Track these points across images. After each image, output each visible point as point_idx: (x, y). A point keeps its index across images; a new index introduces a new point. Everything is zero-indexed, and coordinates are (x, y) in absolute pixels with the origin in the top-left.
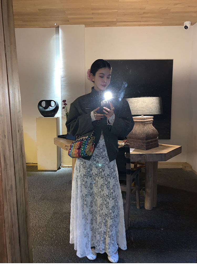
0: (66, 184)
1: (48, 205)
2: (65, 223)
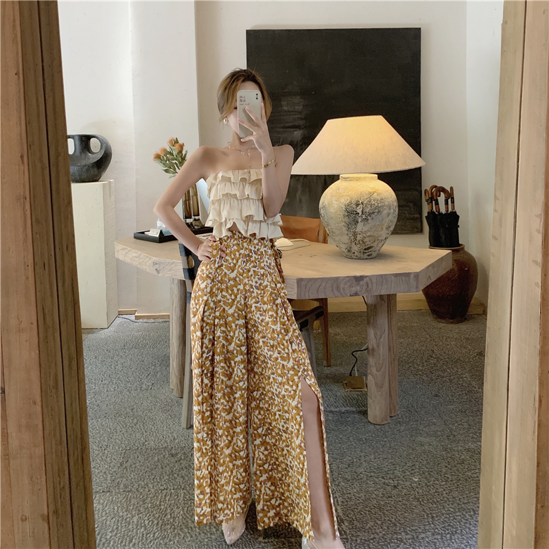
0: (153, 367)
1: (110, 429)
2: (160, 478)
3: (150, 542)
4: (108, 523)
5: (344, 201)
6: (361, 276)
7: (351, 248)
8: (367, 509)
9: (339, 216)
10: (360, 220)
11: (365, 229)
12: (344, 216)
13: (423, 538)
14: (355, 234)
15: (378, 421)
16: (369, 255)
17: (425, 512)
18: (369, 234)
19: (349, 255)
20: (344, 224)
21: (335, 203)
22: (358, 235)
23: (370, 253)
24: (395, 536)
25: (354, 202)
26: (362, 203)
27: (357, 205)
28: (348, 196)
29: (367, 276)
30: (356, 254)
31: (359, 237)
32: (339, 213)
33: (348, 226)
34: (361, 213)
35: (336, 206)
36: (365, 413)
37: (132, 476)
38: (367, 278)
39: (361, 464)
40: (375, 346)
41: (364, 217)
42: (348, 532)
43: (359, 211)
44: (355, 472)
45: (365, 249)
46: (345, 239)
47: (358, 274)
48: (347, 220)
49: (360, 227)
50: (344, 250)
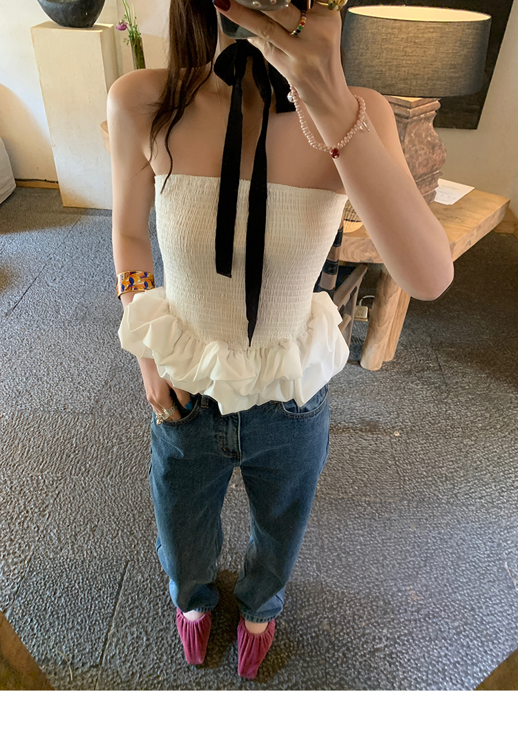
3: (128, 476)
4: (89, 449)
13: (390, 503)
17: (399, 474)
24: (364, 498)
37: (116, 398)
40: (382, 303)
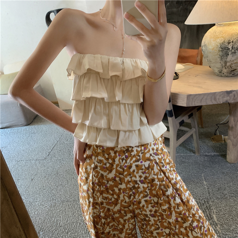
5: (219, 41)
6: (230, 91)
7: (222, 70)
8: (231, 217)
9: (215, 51)
10: (230, 53)
11: (233, 58)
12: (219, 51)
14: (226, 62)
15: (233, 162)
16: (233, 74)
18: (235, 62)
19: (220, 75)
20: (218, 56)
21: (213, 42)
22: (228, 63)
23: (234, 73)
25: (227, 41)
26: (232, 42)
27: (229, 43)
28: (222, 37)
29: (235, 91)
30: (225, 74)
31: (228, 64)
32: (215, 49)
33: (222, 57)
34: (231, 48)
35: (213, 44)
36: (224, 156)
38: (235, 92)
39: (225, 188)
40: (234, 126)
41: (233, 51)
42: (220, 231)
43: (230, 47)
44: (223, 194)
45: (231, 71)
46: (219, 65)
47: (229, 89)
48: (221, 53)
49: (230, 58)
50: (217, 72)
